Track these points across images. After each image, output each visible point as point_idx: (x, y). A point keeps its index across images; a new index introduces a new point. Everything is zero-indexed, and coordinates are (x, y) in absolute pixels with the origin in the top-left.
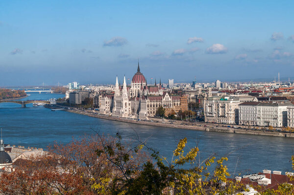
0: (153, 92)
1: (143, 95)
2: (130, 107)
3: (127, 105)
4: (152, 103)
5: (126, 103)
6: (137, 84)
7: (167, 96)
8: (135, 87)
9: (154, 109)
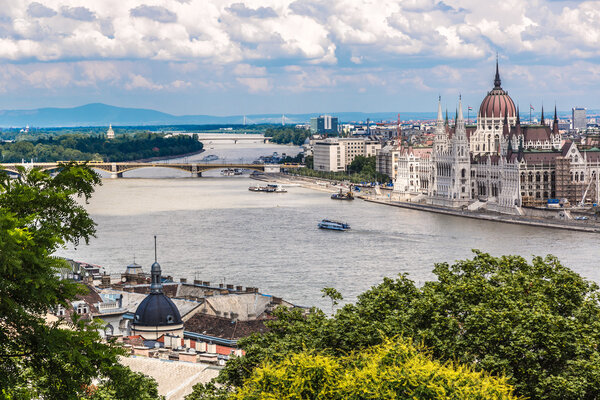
0: (535, 141)
1: (510, 148)
2: (474, 181)
4: (534, 171)
5: (463, 171)
6: (493, 119)
7: (573, 151)
9: (538, 187)
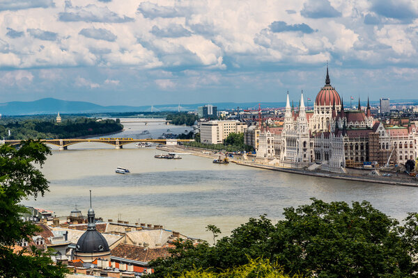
0: (354, 121)
1: (337, 127)
3: (308, 146)
4: (354, 143)
5: (305, 143)
7: (381, 128)
8: (320, 112)
9: (357, 154)
